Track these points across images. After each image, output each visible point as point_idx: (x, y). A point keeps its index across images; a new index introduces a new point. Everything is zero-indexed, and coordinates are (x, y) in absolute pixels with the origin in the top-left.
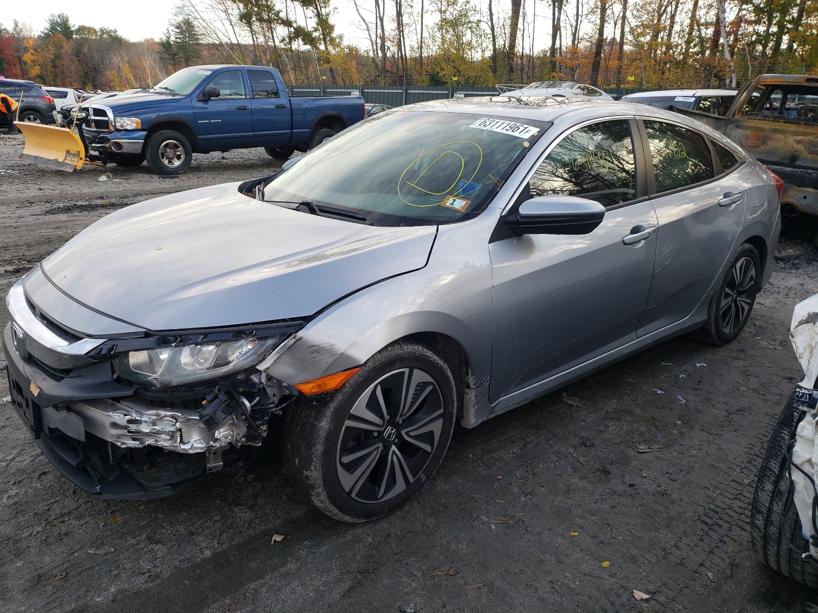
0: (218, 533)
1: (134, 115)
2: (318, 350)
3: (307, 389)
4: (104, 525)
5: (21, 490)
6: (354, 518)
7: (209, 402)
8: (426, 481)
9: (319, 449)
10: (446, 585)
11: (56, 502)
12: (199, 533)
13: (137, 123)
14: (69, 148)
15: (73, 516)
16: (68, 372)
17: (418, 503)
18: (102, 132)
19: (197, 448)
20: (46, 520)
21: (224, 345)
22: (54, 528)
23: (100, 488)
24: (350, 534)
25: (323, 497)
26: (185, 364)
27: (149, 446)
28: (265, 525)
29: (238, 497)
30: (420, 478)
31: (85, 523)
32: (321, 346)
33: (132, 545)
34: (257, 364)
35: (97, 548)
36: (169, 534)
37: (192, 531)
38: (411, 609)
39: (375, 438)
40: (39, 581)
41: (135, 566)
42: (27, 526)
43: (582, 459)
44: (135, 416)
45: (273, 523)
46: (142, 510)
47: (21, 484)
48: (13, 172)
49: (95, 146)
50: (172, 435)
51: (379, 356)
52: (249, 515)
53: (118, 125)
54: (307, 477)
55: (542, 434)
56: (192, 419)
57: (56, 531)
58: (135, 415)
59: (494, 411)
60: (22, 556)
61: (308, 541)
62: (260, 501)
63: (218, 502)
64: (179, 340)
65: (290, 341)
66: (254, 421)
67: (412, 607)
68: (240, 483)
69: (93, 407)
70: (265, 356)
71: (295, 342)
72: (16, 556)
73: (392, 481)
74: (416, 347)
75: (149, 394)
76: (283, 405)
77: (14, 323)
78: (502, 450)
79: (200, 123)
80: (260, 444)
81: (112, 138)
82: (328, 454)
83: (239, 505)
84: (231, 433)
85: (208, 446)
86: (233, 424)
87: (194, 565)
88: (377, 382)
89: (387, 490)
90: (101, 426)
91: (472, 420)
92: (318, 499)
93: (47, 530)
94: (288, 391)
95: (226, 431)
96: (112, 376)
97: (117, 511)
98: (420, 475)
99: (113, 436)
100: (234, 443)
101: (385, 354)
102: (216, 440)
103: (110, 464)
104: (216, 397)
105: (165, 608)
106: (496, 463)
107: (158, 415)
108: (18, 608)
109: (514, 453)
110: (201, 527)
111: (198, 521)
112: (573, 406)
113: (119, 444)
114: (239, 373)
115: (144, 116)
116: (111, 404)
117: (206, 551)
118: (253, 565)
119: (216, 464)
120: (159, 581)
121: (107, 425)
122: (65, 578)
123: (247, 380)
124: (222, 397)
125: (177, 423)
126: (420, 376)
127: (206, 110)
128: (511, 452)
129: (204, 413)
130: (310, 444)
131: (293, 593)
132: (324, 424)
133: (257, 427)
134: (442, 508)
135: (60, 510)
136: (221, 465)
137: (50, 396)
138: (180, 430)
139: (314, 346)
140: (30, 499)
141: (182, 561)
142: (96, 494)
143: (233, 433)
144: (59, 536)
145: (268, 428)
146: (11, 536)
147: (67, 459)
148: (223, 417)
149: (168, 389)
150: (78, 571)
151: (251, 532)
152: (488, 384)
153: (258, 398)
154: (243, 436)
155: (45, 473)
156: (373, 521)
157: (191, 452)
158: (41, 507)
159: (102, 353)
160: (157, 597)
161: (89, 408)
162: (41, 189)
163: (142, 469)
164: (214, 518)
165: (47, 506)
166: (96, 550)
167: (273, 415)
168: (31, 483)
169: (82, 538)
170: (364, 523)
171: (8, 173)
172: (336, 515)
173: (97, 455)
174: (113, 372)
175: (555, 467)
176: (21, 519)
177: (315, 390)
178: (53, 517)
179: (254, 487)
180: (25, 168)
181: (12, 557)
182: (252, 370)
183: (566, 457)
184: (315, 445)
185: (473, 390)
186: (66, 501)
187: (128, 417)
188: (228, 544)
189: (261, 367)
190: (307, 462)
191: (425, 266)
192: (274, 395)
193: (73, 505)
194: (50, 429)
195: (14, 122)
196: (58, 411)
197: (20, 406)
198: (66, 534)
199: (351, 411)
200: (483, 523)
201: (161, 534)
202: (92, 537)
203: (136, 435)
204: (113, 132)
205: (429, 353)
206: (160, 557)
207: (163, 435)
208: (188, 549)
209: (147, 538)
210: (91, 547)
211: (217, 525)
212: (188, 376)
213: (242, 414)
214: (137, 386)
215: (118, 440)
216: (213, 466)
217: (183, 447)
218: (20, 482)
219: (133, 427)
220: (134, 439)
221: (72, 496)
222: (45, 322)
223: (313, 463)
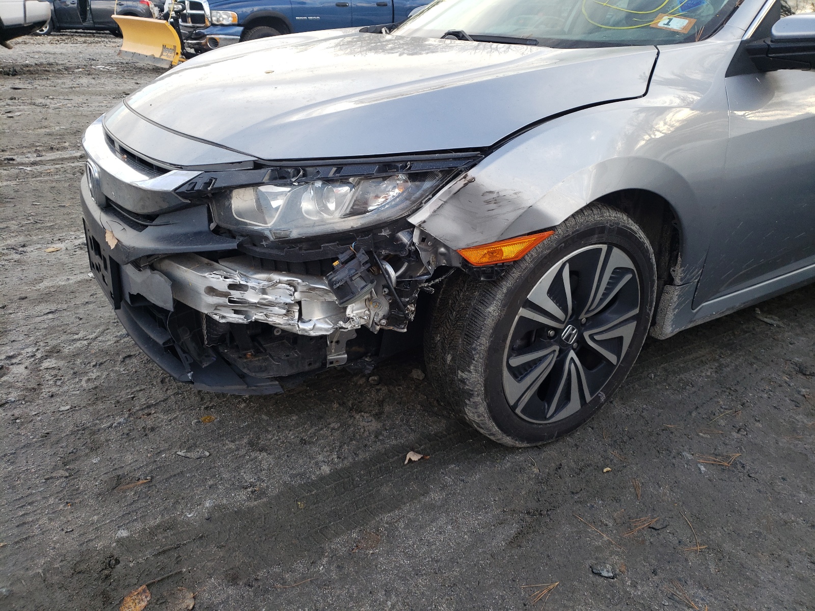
0: (338, 444)
1: (231, 9)
2: (495, 200)
3: (475, 258)
4: (197, 422)
5: (102, 373)
6: (516, 440)
7: (342, 263)
8: (606, 401)
9: (483, 343)
10: (651, 543)
11: (141, 390)
12: (313, 443)
13: (233, 18)
14: (165, 43)
15: (160, 408)
16: (151, 218)
17: (592, 428)
18: (198, 27)
19: (321, 329)
20: (129, 410)
21: (365, 185)
22: (139, 420)
23: (192, 376)
24: (508, 461)
25: (482, 409)
26: (308, 212)
27: (256, 323)
28: (396, 439)
29: (360, 402)
30: (598, 397)
31: (175, 418)
32: (502, 194)
33: (231, 451)
34: (409, 216)
35: (189, 449)
36: (277, 440)
37: (304, 440)
38: (608, 571)
39: (550, 338)
40: (118, 484)
41: (235, 477)
42: (106, 415)
43: (804, 390)
44: (238, 280)
45: (406, 437)
46: (242, 409)
47: (103, 366)
48: (112, 68)
49: (191, 43)
50: (288, 307)
51: (573, 222)
52: (374, 425)
53: (214, 19)
54: (463, 381)
55: (740, 356)
56: (317, 288)
57: (141, 424)
58: (238, 278)
59: (694, 319)
60: (99, 451)
61: (455, 464)
62: (387, 408)
63: (335, 406)
64: (301, 173)
65: (457, 184)
66: (400, 297)
67: (610, 569)
68: (360, 385)
69: (183, 266)
70: (421, 203)
71: (466, 185)
72: (92, 450)
73: (566, 397)
74: (619, 215)
75: (258, 249)
76: (437, 280)
77: (89, 160)
78: (691, 372)
79: (298, 20)
80: (405, 330)
81: (208, 33)
82: (495, 350)
83: (361, 411)
84: (367, 312)
85: (336, 327)
86: (369, 300)
87: (309, 483)
88: (565, 259)
89: (558, 409)
90: (194, 292)
91: (668, 329)
92: (474, 411)
93: (130, 422)
94: (444, 261)
95: (361, 308)
96: (209, 225)
97: (212, 407)
98: (599, 393)
99: (210, 306)
100: (370, 327)
101: (581, 219)
102: (347, 320)
103: (204, 346)
104: (353, 257)
105: (274, 535)
106: (688, 387)
107: (269, 280)
108: (90, 517)
109: (708, 377)
110: (315, 435)
111: (311, 427)
112: (772, 325)
113: (216, 318)
114: (383, 227)
115: (240, 10)
116: (207, 264)
117: (324, 466)
118: (385, 490)
119: (337, 356)
120: (265, 500)
121: (202, 290)
122: (150, 483)
123: (393, 239)
124: (362, 257)
125: (296, 293)
126: (619, 258)
127: (304, 6)
128: (704, 374)
129: (334, 279)
130: (470, 336)
131: (440, 533)
132: (493, 310)
133: (404, 306)
134: (625, 438)
135: (146, 400)
136: (344, 358)
137: (129, 248)
138: (299, 303)
139: (491, 192)
140: (111, 384)
141: (293, 476)
142: (186, 382)
143: (370, 312)
144: (144, 431)
145: (416, 308)
146: (89, 425)
147: (152, 336)
148: (362, 286)
149: (286, 243)
150: (165, 477)
151: (379, 446)
152: (696, 280)
153: (406, 265)
154: (384, 317)
155: (130, 356)
156: (537, 447)
157: (313, 334)
158: (124, 395)
159: (196, 188)
160: (263, 520)
161: (178, 267)
162: (137, 83)
163: (245, 355)
164: (332, 426)
165: (132, 394)
166: (187, 452)
167: (423, 293)
168: (114, 366)
169: (171, 435)
170: (524, 448)
171: (107, 69)
172: (494, 435)
173: (188, 334)
174: (210, 220)
175: (769, 398)
176: (100, 406)
177: (485, 260)
178: (138, 408)
179: (378, 390)
180: (123, 65)
181: (87, 451)
182: (402, 224)
183: (780, 386)
184: (478, 338)
185: (677, 287)
186: (153, 391)
187: (229, 281)
188: (350, 459)
189: (414, 220)
190: (465, 360)
191: (644, 95)
192: (429, 263)
193: (160, 396)
194: (131, 296)
195: (113, 16)
196: (140, 270)
197: (98, 269)
198: (153, 429)
199: (528, 297)
200: (688, 463)
201: (266, 440)
202: (183, 436)
203: (238, 306)
204: (209, 27)
205: (635, 227)
206: (266, 468)
207: (277, 308)
208: (301, 461)
209: (249, 444)
210: (181, 448)
211: (335, 434)
212: (313, 226)
213: (384, 287)
214: (241, 239)
215: (216, 312)
216: (334, 359)
217: (302, 326)
218: (101, 364)
219: (236, 294)
220: (236, 312)
221: (160, 385)
222: (125, 156)
223: (474, 362)
